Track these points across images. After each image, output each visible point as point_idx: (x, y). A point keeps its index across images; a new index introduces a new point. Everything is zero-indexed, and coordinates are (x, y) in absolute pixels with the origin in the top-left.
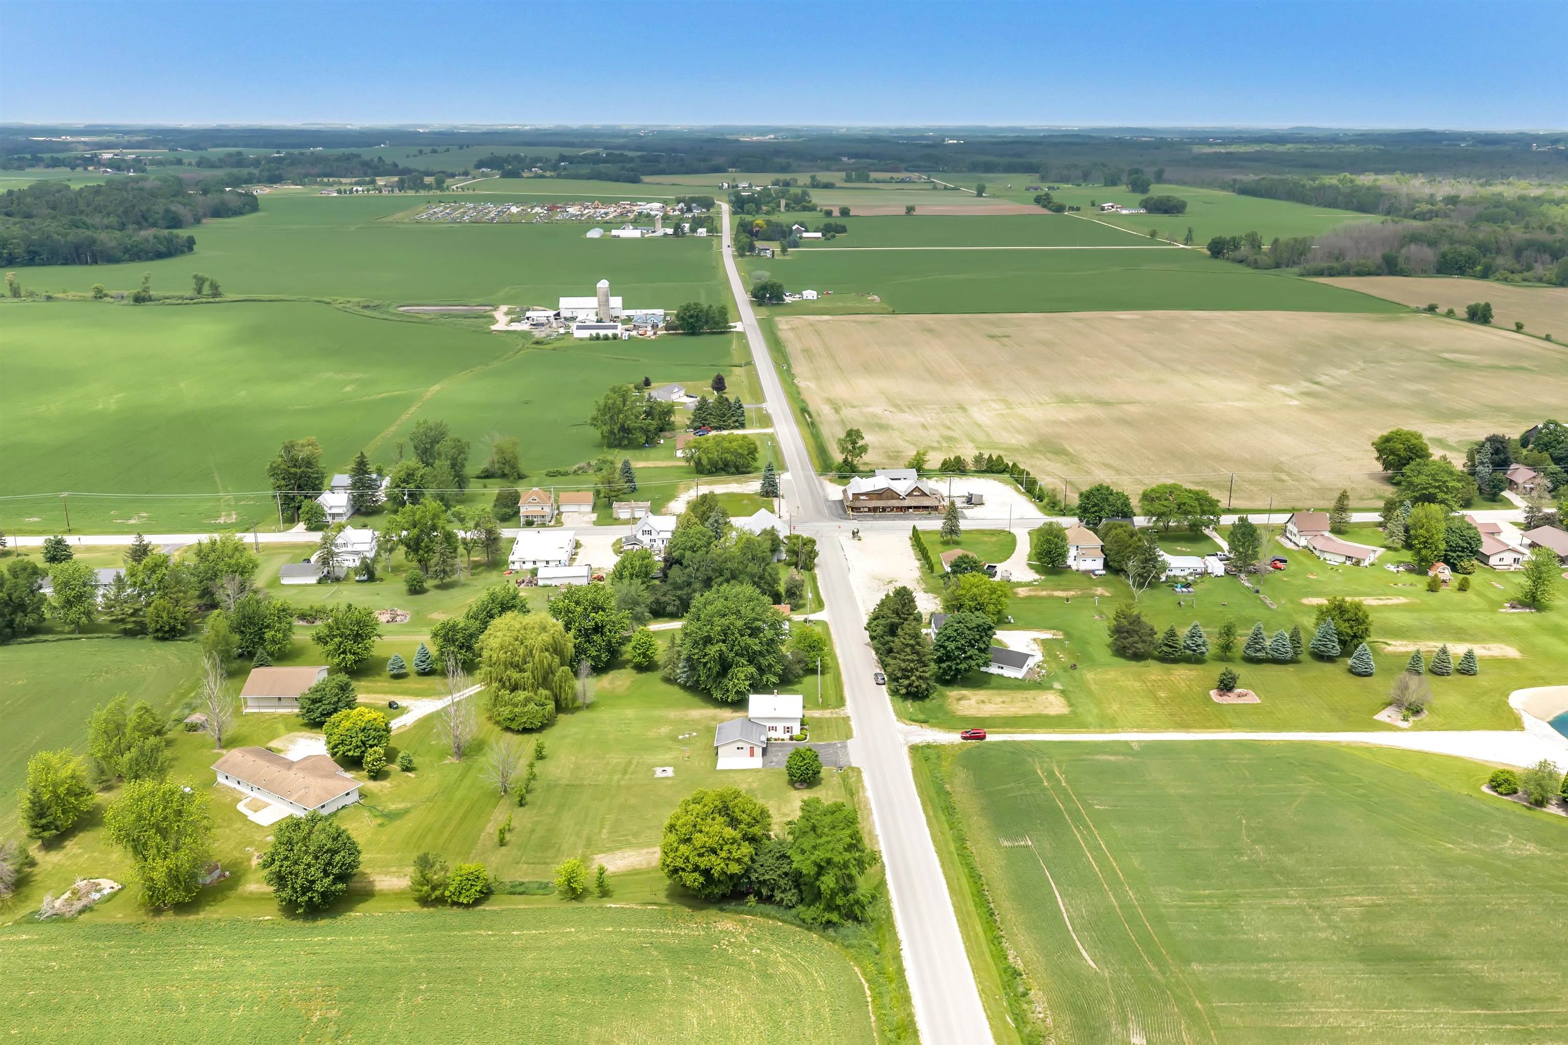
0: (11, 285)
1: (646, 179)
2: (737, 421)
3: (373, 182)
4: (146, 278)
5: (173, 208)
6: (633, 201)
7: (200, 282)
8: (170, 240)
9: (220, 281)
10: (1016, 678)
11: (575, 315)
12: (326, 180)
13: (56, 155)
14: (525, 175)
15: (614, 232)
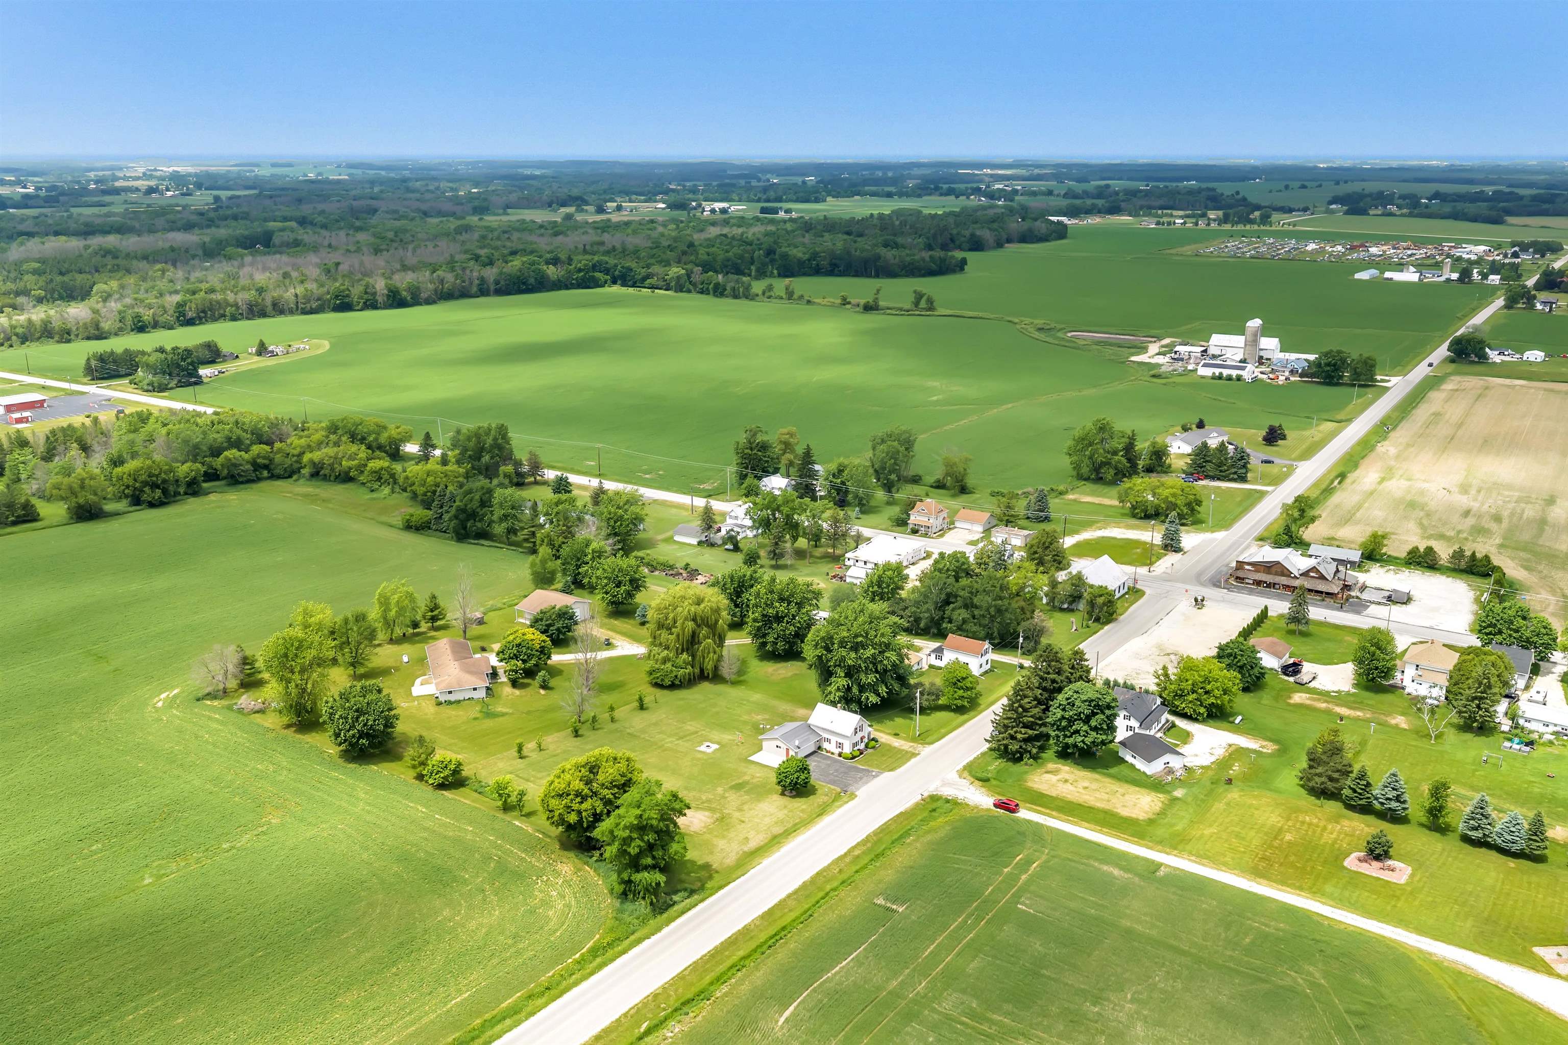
0: (787, 289)
1: (1510, 220)
2: (1235, 473)
3: (1204, 215)
4: (878, 291)
5: (978, 233)
6: (1459, 243)
7: (919, 296)
8: (943, 260)
9: (935, 297)
10: (1144, 773)
11: (1223, 352)
12: (1160, 212)
13: (952, 186)
14: (1371, 212)
15: (1388, 275)
